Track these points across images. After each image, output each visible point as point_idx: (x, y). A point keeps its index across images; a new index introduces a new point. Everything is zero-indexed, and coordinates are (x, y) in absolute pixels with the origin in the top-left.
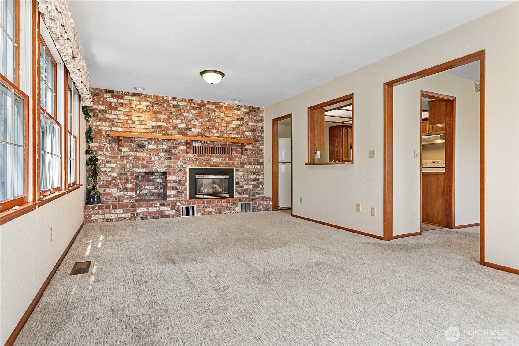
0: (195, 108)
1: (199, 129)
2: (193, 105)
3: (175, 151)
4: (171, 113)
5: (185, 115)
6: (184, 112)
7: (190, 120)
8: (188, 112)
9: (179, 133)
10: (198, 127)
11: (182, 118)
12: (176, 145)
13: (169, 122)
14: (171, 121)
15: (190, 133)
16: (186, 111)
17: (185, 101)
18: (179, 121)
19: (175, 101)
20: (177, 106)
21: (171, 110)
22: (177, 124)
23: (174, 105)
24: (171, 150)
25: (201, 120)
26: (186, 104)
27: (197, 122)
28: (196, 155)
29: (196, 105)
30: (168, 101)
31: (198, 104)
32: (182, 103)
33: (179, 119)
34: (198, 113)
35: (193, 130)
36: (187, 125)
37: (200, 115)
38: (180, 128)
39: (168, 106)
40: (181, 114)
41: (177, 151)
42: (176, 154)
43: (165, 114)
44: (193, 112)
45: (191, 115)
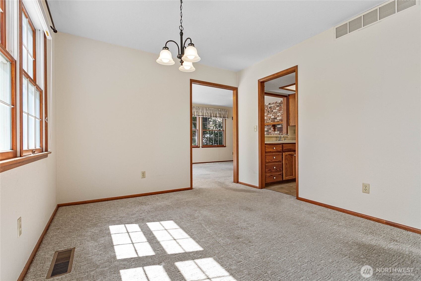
0: (278, 106)
1: (280, 117)
2: (277, 104)
3: (270, 131)
4: (269, 112)
5: (274, 111)
6: (274, 110)
7: (276, 113)
8: (275, 109)
9: (272, 121)
10: (280, 116)
11: (273, 113)
12: (270, 128)
13: (267, 116)
14: (268, 116)
15: (276, 120)
16: (274, 109)
17: (274, 104)
18: (271, 115)
19: (270, 105)
20: (270, 108)
21: (269, 110)
22: (271, 117)
23: (269, 107)
24: (268, 131)
25: (281, 112)
26: (274, 105)
27: (279, 113)
28: (279, 132)
29: (279, 104)
30: (267, 106)
31: (280, 103)
32: (272, 105)
33: (272, 114)
34: (279, 108)
35: (278, 118)
36: (275, 116)
37: (281, 109)
38: (272, 119)
39: (267, 108)
40: (272, 111)
41: (271, 131)
42: (270, 133)
43: (266, 113)
44: (277, 108)
45: (276, 110)
